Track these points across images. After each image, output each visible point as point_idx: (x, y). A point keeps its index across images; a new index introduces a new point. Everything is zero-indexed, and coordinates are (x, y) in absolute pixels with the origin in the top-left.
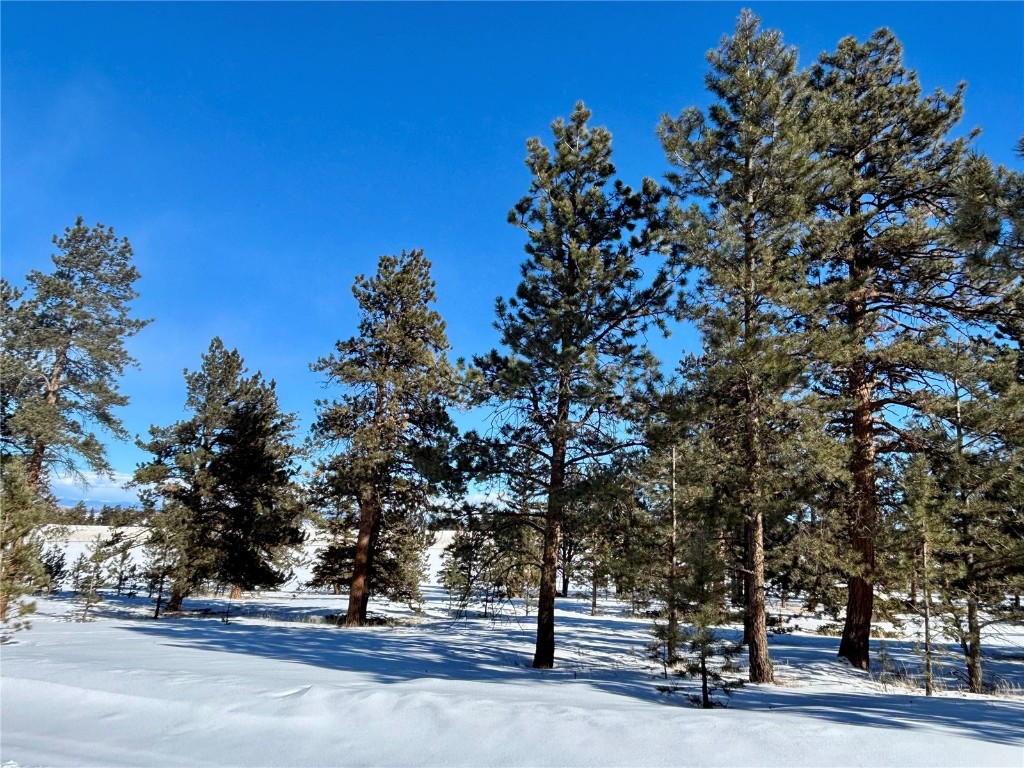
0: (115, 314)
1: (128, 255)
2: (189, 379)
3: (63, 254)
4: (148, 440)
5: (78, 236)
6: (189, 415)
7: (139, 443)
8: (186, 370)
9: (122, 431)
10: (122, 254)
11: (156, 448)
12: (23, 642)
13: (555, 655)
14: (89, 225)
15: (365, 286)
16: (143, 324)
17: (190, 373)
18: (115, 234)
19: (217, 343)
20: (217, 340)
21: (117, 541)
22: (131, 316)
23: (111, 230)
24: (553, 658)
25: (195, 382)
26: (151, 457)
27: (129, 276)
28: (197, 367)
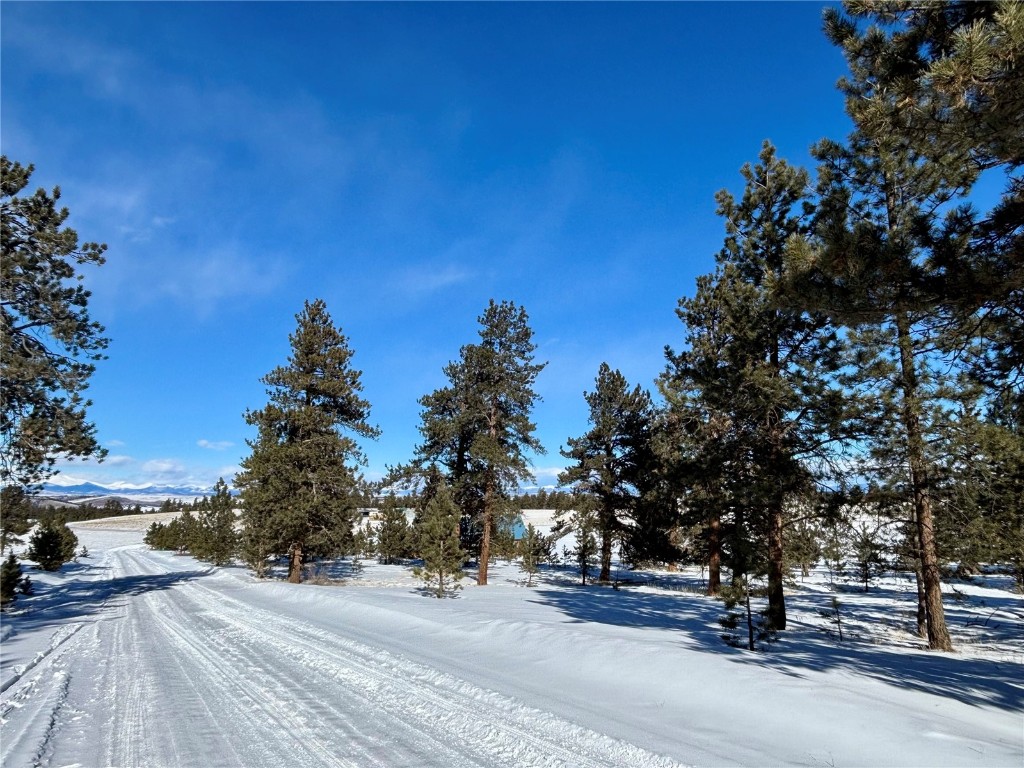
0: (521, 363)
1: (525, 319)
2: (589, 399)
3: (484, 328)
4: (569, 449)
5: (492, 312)
6: (592, 427)
7: (562, 453)
8: (585, 393)
9: (540, 448)
10: (521, 320)
11: (575, 455)
12: (463, 597)
13: (787, 617)
14: (498, 303)
15: (686, 307)
16: (541, 367)
17: (588, 394)
18: (515, 306)
19: (605, 367)
20: (605, 365)
21: (561, 527)
22: (533, 363)
23: (512, 303)
24: (785, 619)
25: (594, 401)
26: (576, 463)
27: (527, 334)
28: (592, 389)
